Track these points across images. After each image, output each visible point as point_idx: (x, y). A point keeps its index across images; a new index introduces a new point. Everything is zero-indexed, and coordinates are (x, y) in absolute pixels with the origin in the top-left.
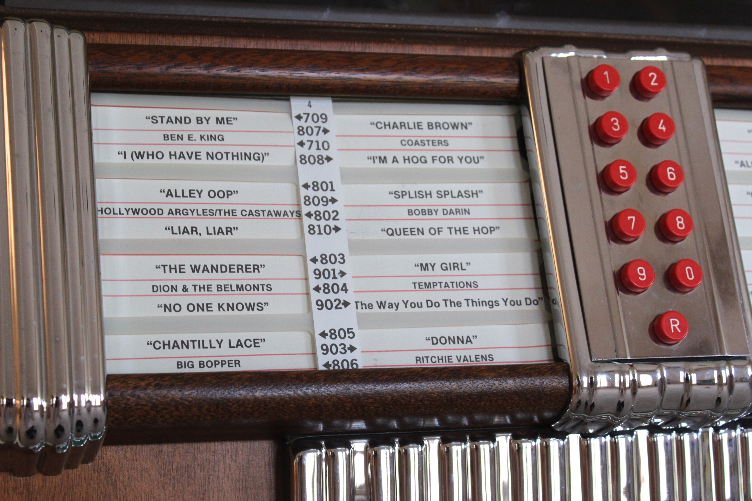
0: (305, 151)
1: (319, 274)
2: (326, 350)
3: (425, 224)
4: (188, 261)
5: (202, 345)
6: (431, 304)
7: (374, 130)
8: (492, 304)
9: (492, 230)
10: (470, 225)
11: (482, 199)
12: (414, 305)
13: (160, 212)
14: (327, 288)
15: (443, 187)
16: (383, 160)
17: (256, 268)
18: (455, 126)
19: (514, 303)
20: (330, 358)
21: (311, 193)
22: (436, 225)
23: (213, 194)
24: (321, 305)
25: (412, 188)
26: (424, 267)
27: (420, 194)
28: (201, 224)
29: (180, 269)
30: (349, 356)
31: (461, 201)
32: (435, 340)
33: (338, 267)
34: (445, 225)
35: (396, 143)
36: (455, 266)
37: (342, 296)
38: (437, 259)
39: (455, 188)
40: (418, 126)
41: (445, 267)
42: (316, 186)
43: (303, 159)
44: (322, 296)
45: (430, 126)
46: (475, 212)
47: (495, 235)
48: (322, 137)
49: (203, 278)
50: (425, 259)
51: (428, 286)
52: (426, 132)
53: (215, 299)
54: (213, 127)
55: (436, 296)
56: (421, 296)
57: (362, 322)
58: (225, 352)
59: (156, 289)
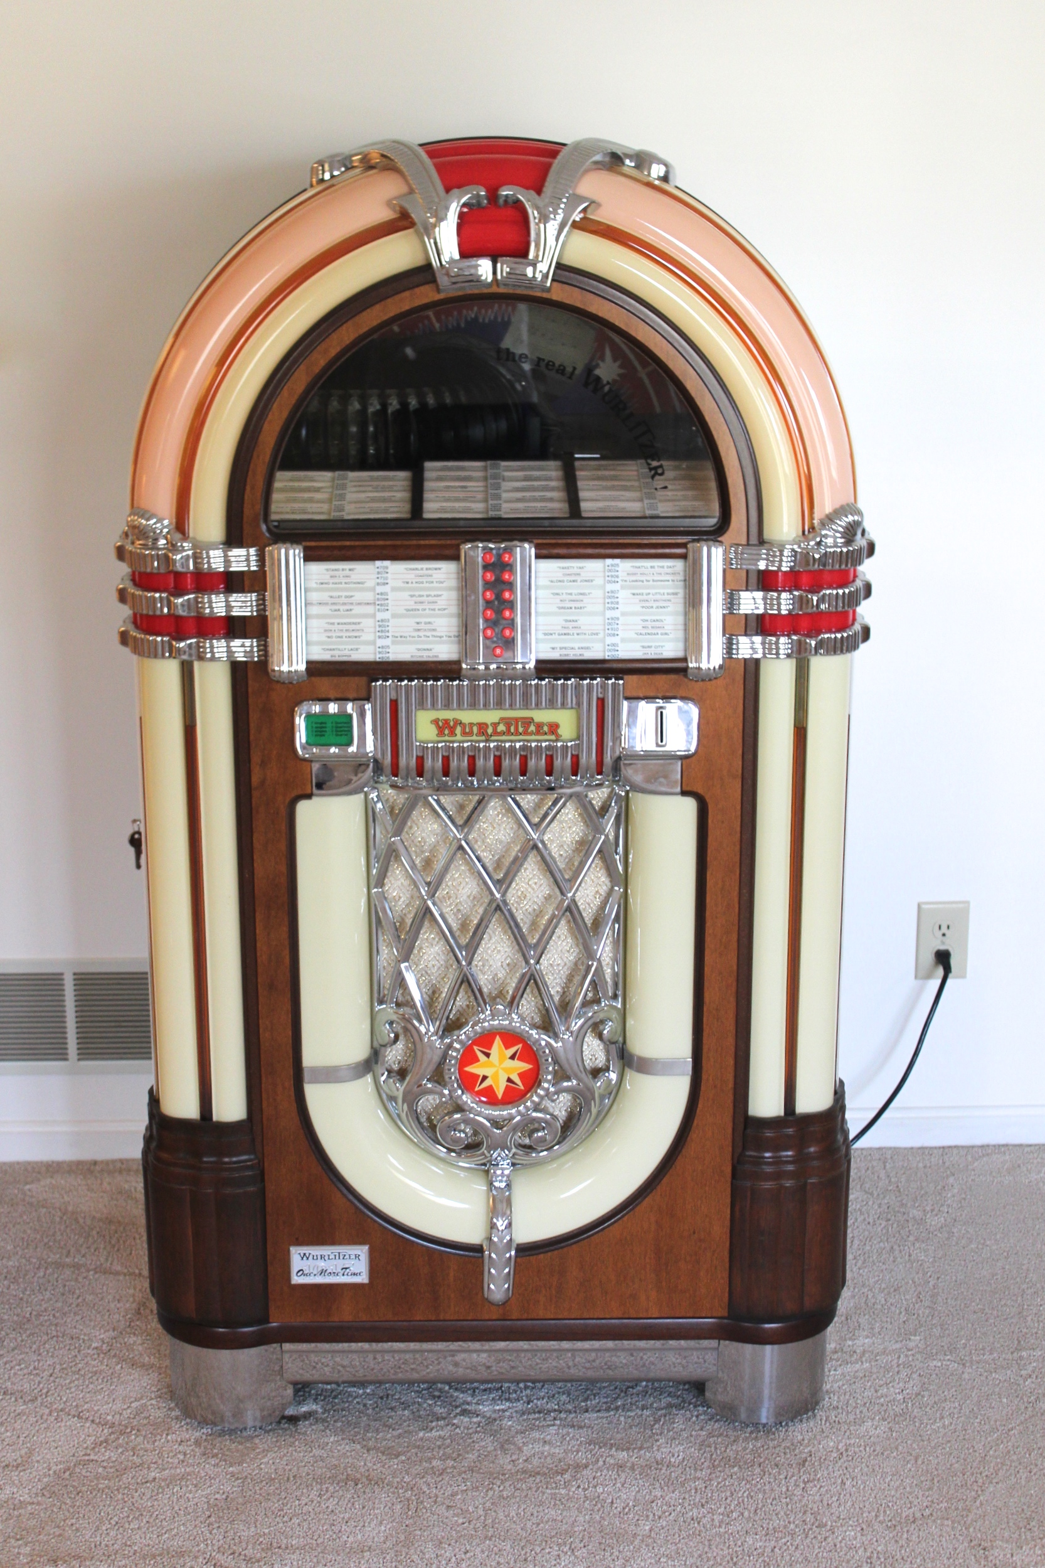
0: (379, 581)
1: (380, 626)
2: (380, 653)
3: (420, 607)
4: (336, 621)
5: (339, 650)
6: (419, 637)
7: (405, 571)
8: (441, 637)
9: (445, 609)
10: (437, 607)
11: (443, 597)
12: (413, 637)
13: (326, 604)
14: (382, 631)
15: (428, 593)
16: (408, 583)
17: (359, 623)
18: (436, 569)
19: (450, 637)
20: (381, 656)
21: (379, 597)
22: (424, 607)
23: (346, 597)
24: (380, 637)
25: (417, 593)
26: (418, 623)
27: (420, 596)
28: (342, 608)
29: (333, 624)
30: (387, 655)
31: (435, 598)
32: (419, 650)
33: (387, 624)
34: (427, 607)
35: (412, 576)
36: (429, 623)
37: (387, 634)
38: (423, 620)
39: (433, 593)
40: (422, 569)
41: (426, 623)
42: (382, 594)
43: (378, 584)
44: (380, 634)
45: (427, 569)
46: (439, 602)
47: (446, 612)
48: (386, 575)
49: (340, 627)
50: (418, 620)
51: (419, 630)
52: (425, 572)
53: (344, 634)
54: (347, 572)
55: (421, 634)
56: (416, 634)
57: (393, 643)
58: (347, 652)
59: (326, 631)
